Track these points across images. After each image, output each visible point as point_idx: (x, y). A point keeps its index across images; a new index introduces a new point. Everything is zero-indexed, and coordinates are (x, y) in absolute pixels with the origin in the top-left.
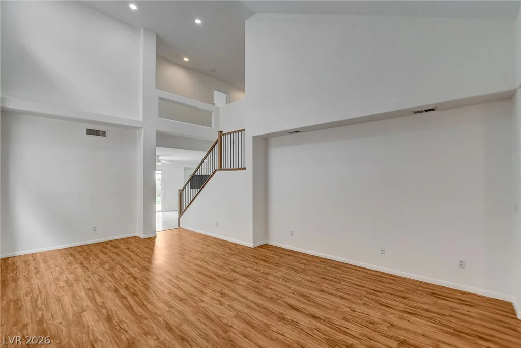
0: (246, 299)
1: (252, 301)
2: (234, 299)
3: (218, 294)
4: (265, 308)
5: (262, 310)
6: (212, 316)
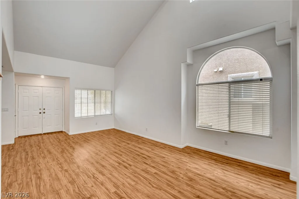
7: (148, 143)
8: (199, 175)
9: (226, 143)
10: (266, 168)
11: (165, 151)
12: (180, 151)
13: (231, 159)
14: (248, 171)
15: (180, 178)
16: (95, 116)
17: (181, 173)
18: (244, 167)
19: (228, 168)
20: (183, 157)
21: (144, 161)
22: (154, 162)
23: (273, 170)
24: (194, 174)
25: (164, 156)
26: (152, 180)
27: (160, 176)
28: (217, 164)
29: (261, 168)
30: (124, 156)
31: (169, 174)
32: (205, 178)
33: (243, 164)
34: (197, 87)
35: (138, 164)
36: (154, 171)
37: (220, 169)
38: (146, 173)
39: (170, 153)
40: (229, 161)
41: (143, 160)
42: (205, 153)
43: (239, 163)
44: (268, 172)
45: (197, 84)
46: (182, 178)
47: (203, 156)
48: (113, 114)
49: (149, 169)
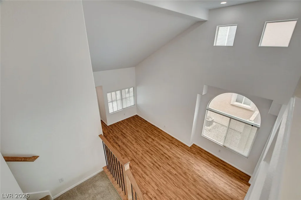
0: (130, 150)
1: (128, 149)
2: (133, 150)
3: (138, 153)
4: (126, 146)
5: (127, 146)
6: (139, 145)
7: (167, 140)
8: (200, 177)
9: (220, 151)
10: (239, 171)
11: (179, 150)
12: (189, 151)
13: (220, 161)
14: (227, 174)
15: (189, 179)
16: (123, 109)
17: (189, 175)
18: (227, 170)
19: (217, 170)
20: (191, 158)
21: (167, 162)
22: (173, 163)
23: (242, 173)
24: (197, 176)
25: (179, 156)
26: (174, 180)
27: (178, 177)
28: (211, 167)
29: (236, 172)
30: (154, 156)
31: (183, 175)
32: (203, 180)
33: (227, 167)
34: (207, 110)
35: (164, 165)
36: (175, 172)
37: (212, 171)
38: (170, 174)
39: (182, 153)
40: (219, 163)
41: (166, 160)
42: (205, 154)
43: (225, 165)
44: (239, 175)
45: (207, 108)
46: (190, 179)
47: (203, 157)
48: (136, 105)
49: (171, 170)
